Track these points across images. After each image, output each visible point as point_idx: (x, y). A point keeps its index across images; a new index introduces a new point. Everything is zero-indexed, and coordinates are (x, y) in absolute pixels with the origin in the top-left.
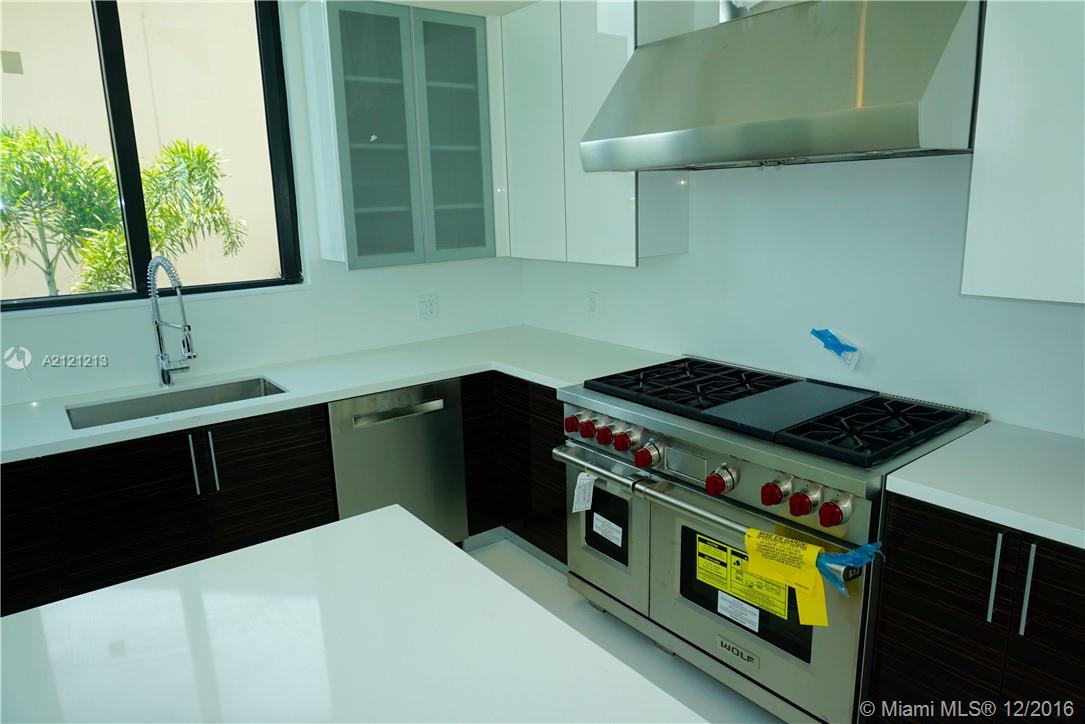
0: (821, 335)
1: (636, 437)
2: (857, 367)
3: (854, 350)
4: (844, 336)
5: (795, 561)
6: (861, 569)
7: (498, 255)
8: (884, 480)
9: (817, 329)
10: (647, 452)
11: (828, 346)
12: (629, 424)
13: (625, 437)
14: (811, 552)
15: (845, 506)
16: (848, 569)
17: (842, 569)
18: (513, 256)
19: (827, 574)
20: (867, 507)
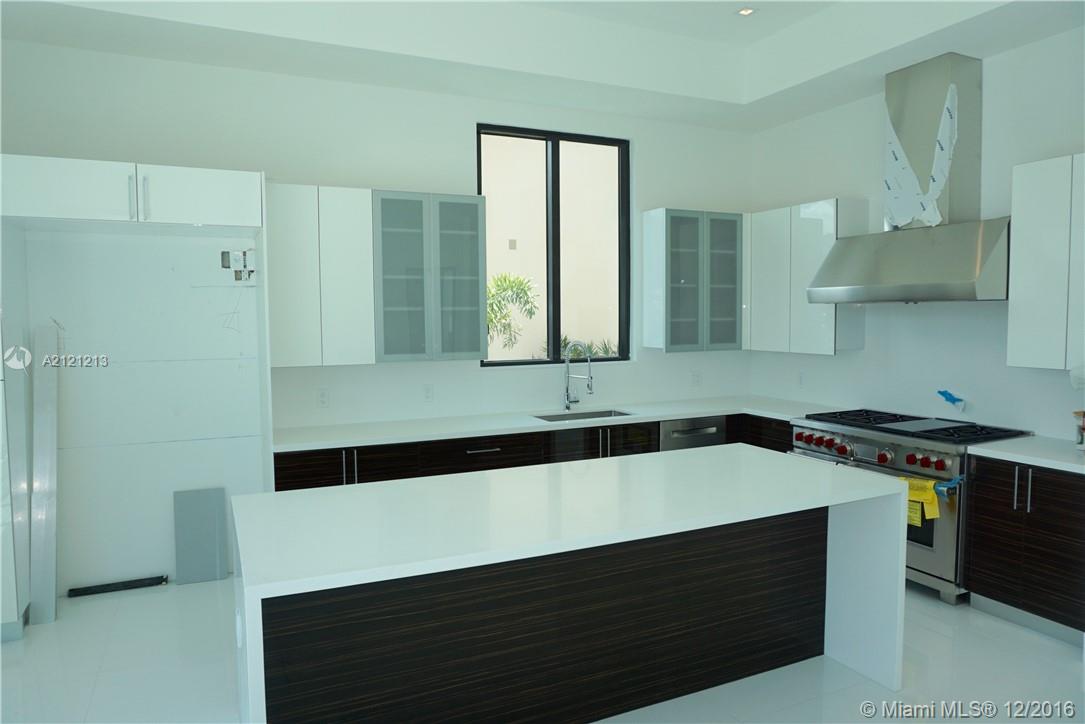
0: (943, 393)
1: (838, 441)
2: (963, 410)
3: (960, 400)
4: (956, 395)
5: (923, 489)
6: (955, 488)
7: (744, 348)
8: (966, 449)
9: (942, 390)
10: (844, 447)
11: (947, 399)
12: (833, 433)
13: (832, 441)
14: (931, 483)
15: (948, 462)
16: (949, 489)
17: (945, 489)
18: (753, 349)
19: (939, 493)
20: (958, 460)
